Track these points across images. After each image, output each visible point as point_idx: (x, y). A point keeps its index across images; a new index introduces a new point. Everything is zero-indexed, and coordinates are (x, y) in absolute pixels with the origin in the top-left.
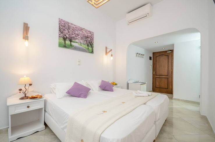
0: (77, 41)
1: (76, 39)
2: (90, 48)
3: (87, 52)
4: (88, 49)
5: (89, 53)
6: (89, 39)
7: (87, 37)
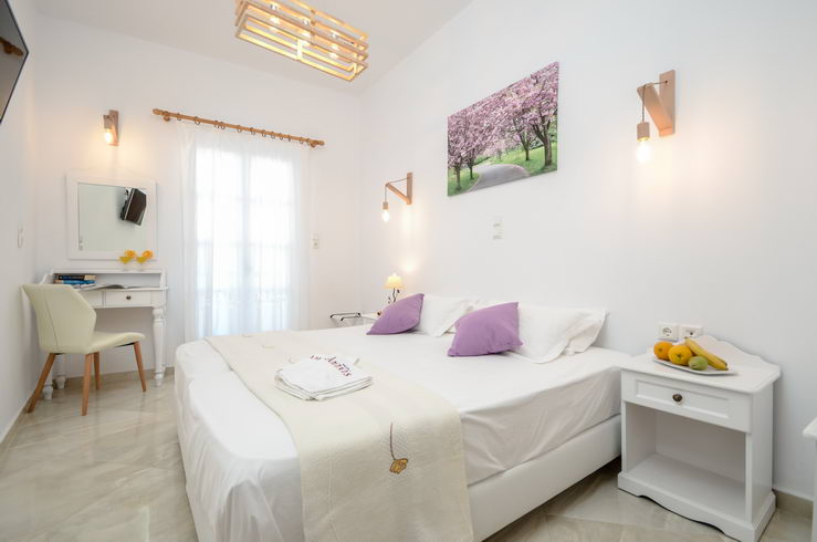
0: (487, 152)
1: (484, 148)
2: (537, 153)
3: (524, 177)
4: (527, 159)
5: (532, 175)
6: (534, 113)
7: (524, 111)
